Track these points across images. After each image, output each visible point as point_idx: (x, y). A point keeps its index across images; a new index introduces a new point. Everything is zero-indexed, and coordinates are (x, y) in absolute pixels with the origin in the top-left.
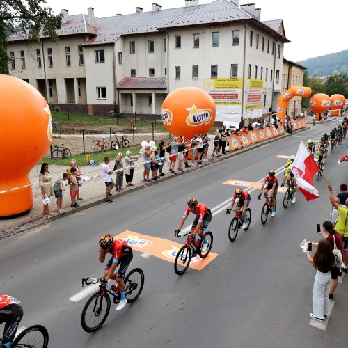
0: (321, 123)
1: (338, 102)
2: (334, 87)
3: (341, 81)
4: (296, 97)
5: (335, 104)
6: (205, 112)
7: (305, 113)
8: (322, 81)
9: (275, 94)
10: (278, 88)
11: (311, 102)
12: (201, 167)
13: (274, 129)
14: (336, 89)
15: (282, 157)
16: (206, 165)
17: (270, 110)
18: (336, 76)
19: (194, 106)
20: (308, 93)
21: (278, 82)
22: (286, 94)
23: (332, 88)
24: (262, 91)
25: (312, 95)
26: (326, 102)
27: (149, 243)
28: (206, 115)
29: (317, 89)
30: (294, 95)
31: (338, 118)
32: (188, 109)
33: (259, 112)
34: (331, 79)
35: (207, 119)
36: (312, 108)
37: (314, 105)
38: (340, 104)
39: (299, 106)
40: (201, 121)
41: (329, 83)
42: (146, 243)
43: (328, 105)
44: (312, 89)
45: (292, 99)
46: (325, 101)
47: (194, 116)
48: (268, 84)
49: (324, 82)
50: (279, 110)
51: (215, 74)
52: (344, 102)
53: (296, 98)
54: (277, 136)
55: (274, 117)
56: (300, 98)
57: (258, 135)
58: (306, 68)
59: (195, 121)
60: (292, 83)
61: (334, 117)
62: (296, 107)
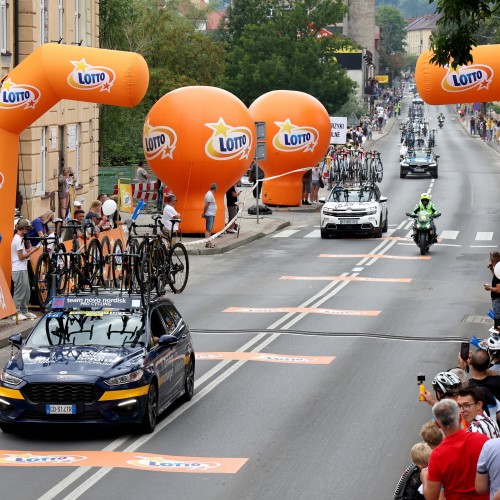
0: (210, 250)
1: (297, 131)
2: (266, 51)
3: (300, 21)
4: (64, 104)
5: (278, 142)
7: (125, 191)
8: (201, 16)
11: (150, 131)
14: (278, 63)
20: (131, 84)
22: (12, 87)
25: (156, 91)
26: (232, 133)
29: (175, 62)
30: (52, 92)
34: (245, 9)
36: (160, 166)
37: (167, 150)
38: (307, 147)
39: (85, 159)
43: (243, 152)
44: (153, 63)
45: (47, 118)
46: (222, 130)
49: (215, 19)
52: (326, 133)
53: (66, 111)
56: (90, 112)
60: (38, 20)
61: (277, 217)
62: (71, 163)
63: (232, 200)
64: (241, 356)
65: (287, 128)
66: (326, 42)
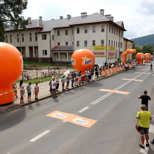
3: (149, 48)
6: (90, 60)
9: (121, 53)
10: (121, 50)
11: (136, 56)
12: (89, 84)
13: (121, 67)
14: (147, 51)
15: (125, 79)
16: (91, 83)
17: (118, 59)
18: (147, 46)
19: (85, 57)
21: (121, 48)
23: (145, 51)
24: (115, 51)
25: (137, 53)
27: (66, 116)
28: (91, 61)
29: (138, 51)
31: (148, 63)
32: (82, 58)
33: (114, 60)
34: (144, 47)
35: (91, 62)
36: (137, 59)
37: (137, 57)
39: (131, 58)
40: (89, 63)
41: (144, 48)
42: (65, 116)
43: (144, 58)
44: (136, 50)
45: (128, 55)
46: (142, 56)
47: (85, 61)
48: (117, 49)
49: (142, 48)
50: (122, 59)
51: (94, 44)
52: (151, 56)
54: (122, 71)
55: (120, 62)
56: (131, 55)
57: (113, 70)
58: (133, 42)
59: (86, 63)
60: (128, 48)
61: (146, 63)
62: (130, 58)
63: (142, 62)
64: (143, 73)
65: (147, 56)
66: (151, 50)
